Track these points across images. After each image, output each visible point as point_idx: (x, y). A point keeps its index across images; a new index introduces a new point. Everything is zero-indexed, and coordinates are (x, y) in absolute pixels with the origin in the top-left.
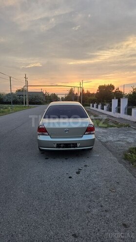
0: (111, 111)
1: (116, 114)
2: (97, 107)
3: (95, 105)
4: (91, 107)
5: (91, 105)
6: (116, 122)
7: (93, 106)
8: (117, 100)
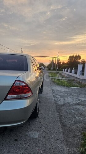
0: (77, 74)
1: (80, 76)
2: (67, 71)
3: (66, 70)
4: (63, 72)
5: (63, 69)
6: (80, 82)
7: (64, 71)
8: (82, 65)
